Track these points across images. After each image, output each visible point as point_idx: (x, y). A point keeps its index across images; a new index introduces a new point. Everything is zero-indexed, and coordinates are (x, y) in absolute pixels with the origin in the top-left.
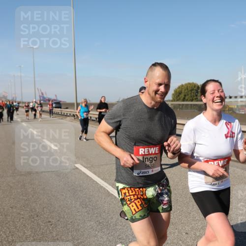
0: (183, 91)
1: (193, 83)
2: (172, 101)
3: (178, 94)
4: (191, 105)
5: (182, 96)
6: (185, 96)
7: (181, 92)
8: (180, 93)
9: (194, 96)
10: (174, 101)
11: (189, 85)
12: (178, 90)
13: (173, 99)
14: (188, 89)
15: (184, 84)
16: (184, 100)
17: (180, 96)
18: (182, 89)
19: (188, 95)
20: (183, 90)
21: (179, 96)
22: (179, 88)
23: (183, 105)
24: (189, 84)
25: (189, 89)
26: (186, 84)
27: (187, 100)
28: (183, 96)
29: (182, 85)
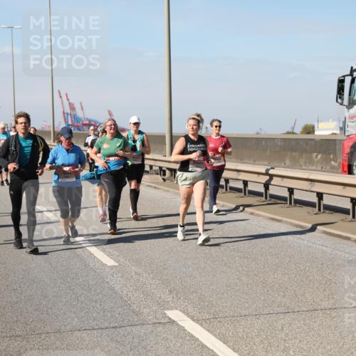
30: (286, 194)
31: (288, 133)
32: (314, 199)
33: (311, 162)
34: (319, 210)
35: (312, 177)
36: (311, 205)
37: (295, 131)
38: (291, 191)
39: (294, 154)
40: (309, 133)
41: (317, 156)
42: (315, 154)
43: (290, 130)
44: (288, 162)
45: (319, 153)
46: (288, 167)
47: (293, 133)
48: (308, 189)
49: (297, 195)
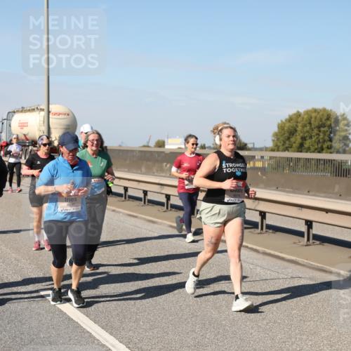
0: (299, 128)
1: (324, 110)
2: (272, 150)
3: (287, 135)
4: (318, 160)
5: (297, 139)
6: (304, 139)
7: (296, 131)
8: (292, 132)
9: (324, 141)
10: (278, 151)
11: (314, 115)
12: (288, 125)
13: (277, 145)
14: (310, 123)
15: (302, 111)
16: (301, 148)
17: (293, 139)
18: (297, 122)
19: (311, 137)
20: (299, 125)
21: (289, 138)
22: (290, 119)
23: (298, 160)
24: (315, 111)
25: (315, 124)
26: (307, 112)
27: (308, 150)
28: (299, 140)
29: (298, 115)
30: (141, 195)
31: (144, 146)
32: (164, 200)
33: (162, 170)
34: (167, 208)
35: (162, 182)
36: (161, 204)
37: (150, 145)
38: (145, 193)
39: (149, 163)
40: (160, 147)
41: (166, 166)
42: (165, 164)
43: (146, 144)
44: (143, 170)
45: (168, 163)
46: (144, 174)
47: (148, 146)
48: (159, 191)
49: (150, 197)
